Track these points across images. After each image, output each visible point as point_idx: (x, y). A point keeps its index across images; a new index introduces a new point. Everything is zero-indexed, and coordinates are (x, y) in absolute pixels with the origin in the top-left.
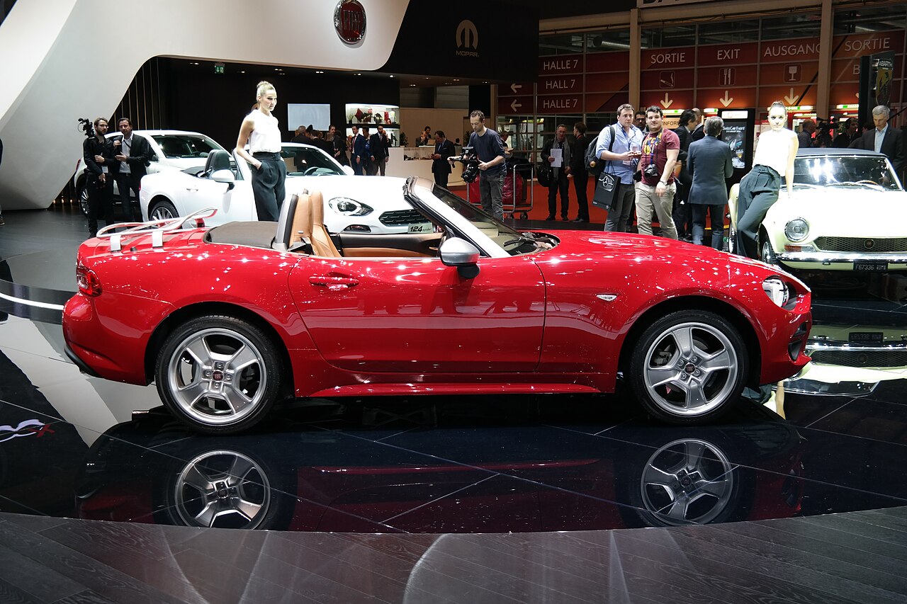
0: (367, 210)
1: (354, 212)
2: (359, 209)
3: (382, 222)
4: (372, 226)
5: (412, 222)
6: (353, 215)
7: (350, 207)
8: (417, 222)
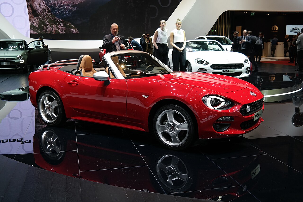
0: (207, 63)
1: (203, 64)
2: (205, 63)
3: (211, 68)
4: (207, 69)
5: (224, 69)
6: (202, 65)
7: (202, 62)
8: (227, 68)
